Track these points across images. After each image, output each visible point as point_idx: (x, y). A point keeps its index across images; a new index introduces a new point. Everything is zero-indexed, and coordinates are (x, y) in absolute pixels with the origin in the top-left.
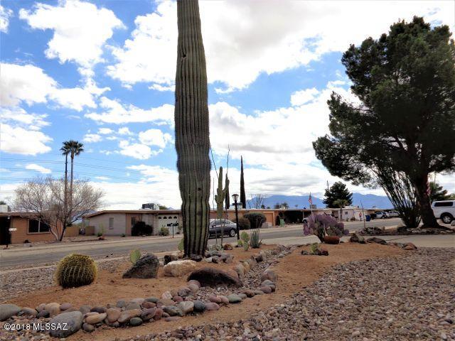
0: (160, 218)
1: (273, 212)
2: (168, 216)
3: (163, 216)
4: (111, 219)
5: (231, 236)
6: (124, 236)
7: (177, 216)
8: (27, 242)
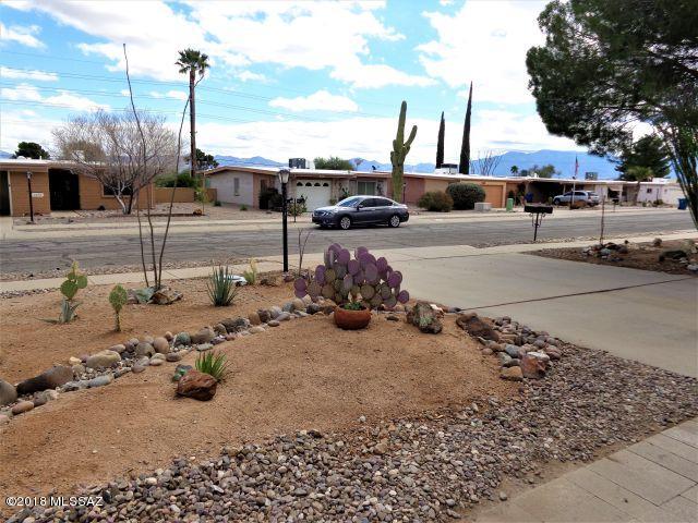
0: (300, 184)
1: (505, 184)
2: (313, 182)
3: (304, 182)
4: (237, 180)
5: (391, 226)
6: (244, 209)
7: (328, 182)
8: (102, 208)
